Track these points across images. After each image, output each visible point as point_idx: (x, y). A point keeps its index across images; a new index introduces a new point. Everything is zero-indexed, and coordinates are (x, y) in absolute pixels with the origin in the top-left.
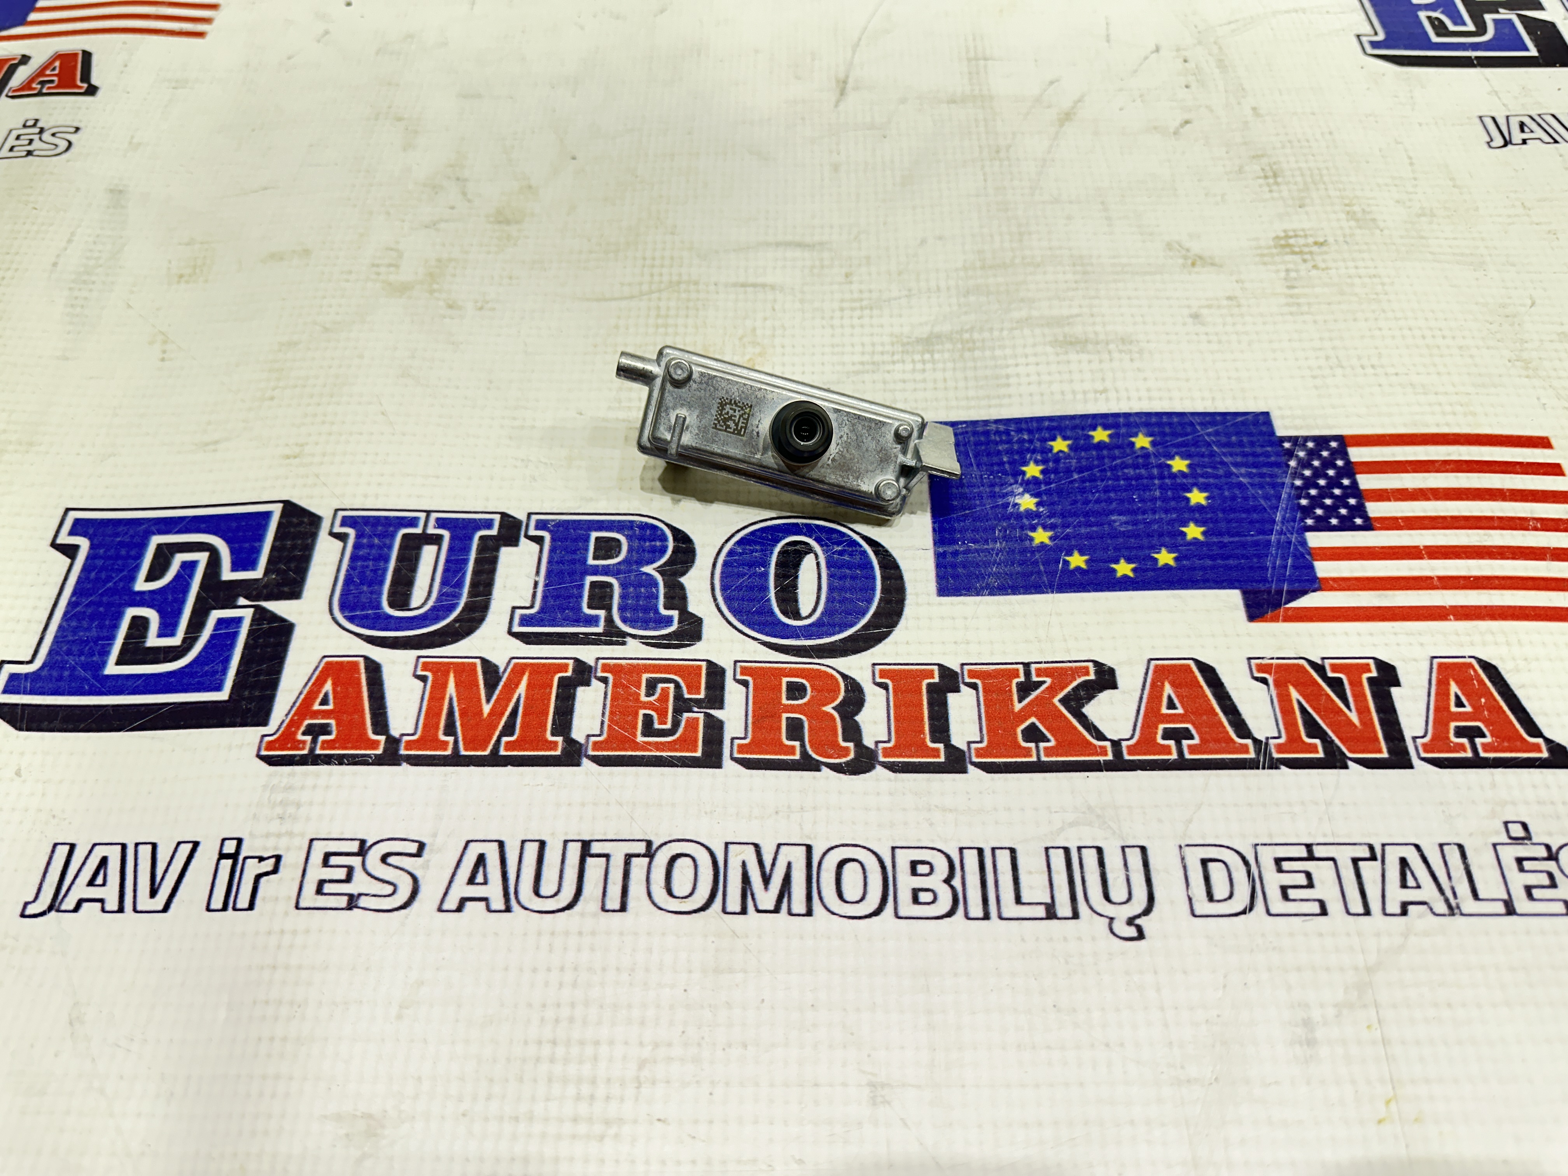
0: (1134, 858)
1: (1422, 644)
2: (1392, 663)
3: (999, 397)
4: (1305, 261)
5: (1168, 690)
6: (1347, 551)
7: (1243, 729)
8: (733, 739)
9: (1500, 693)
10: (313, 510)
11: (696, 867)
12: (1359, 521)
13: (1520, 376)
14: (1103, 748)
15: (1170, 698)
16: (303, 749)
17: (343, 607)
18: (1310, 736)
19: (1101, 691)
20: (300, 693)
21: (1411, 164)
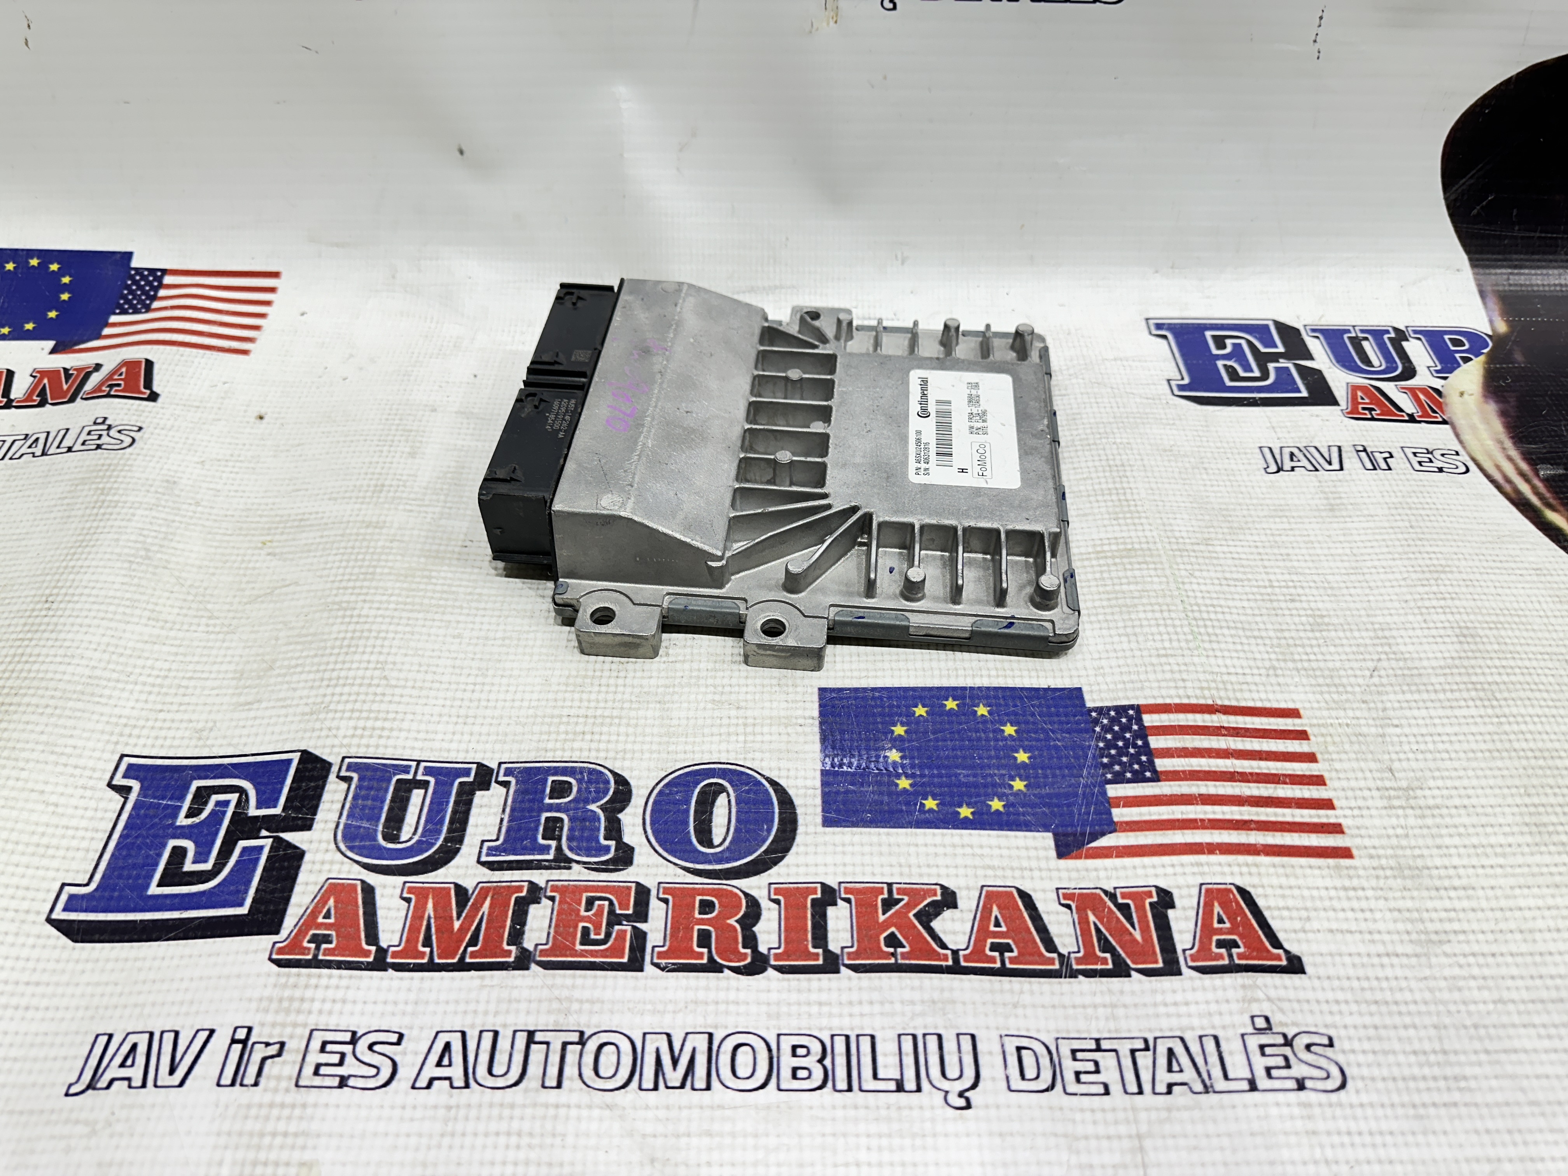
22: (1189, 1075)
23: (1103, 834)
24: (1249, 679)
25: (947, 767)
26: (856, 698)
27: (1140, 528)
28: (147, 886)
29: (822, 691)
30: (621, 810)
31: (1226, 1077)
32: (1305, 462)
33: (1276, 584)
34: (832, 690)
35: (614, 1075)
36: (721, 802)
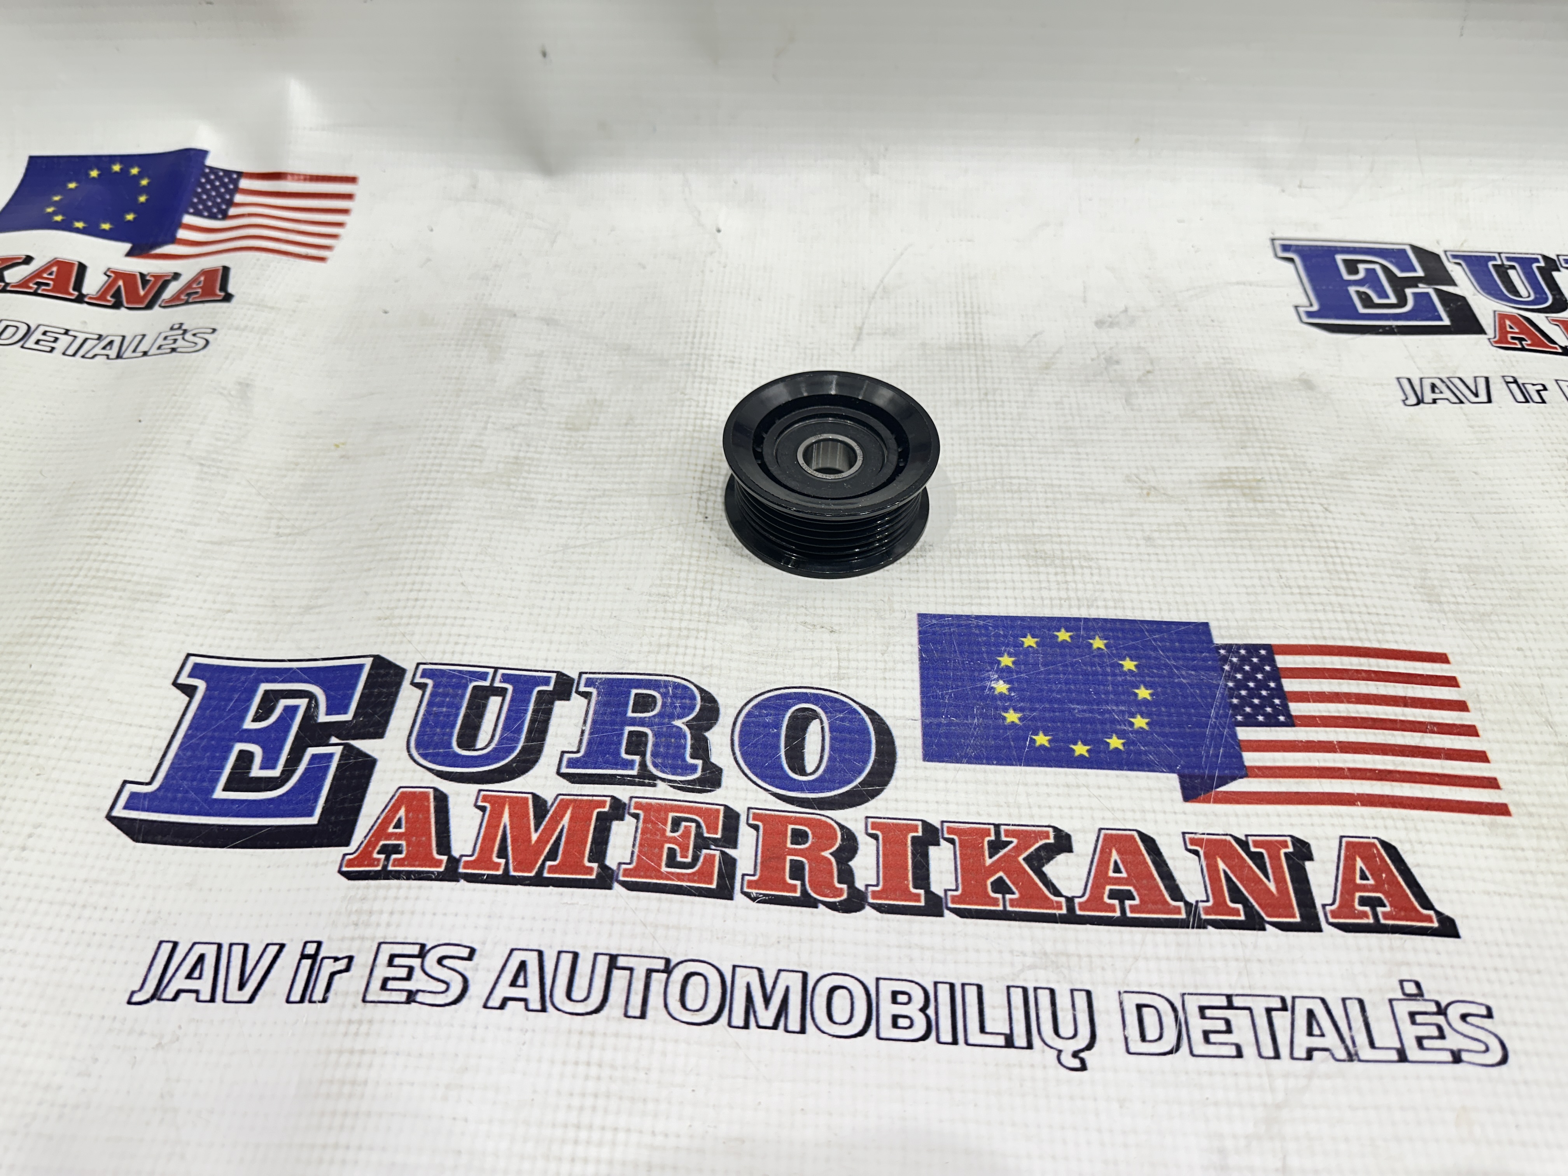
0: (1081, 999)
1: (1333, 825)
2: (1307, 840)
3: (980, 597)
4: (1244, 495)
5: (1115, 856)
6: (1270, 743)
7: (1176, 893)
8: (744, 875)
9: (1398, 870)
10: (398, 663)
11: (707, 984)
12: (1282, 718)
13: (1423, 601)
14: (1058, 903)
15: (1116, 863)
16: (377, 865)
17: (418, 746)
18: (1233, 901)
19: (1059, 853)
20: (379, 817)
21: (1338, 416)
22: (1331, 1040)
23: (1234, 778)
24: (1392, 620)
25: (1060, 701)
26: (959, 626)
27: (1270, 458)
28: (213, 790)
30: (709, 728)
31: (1372, 1045)
32: (1448, 394)
33: (1418, 522)
34: (934, 616)
35: (701, 1009)
36: (814, 727)
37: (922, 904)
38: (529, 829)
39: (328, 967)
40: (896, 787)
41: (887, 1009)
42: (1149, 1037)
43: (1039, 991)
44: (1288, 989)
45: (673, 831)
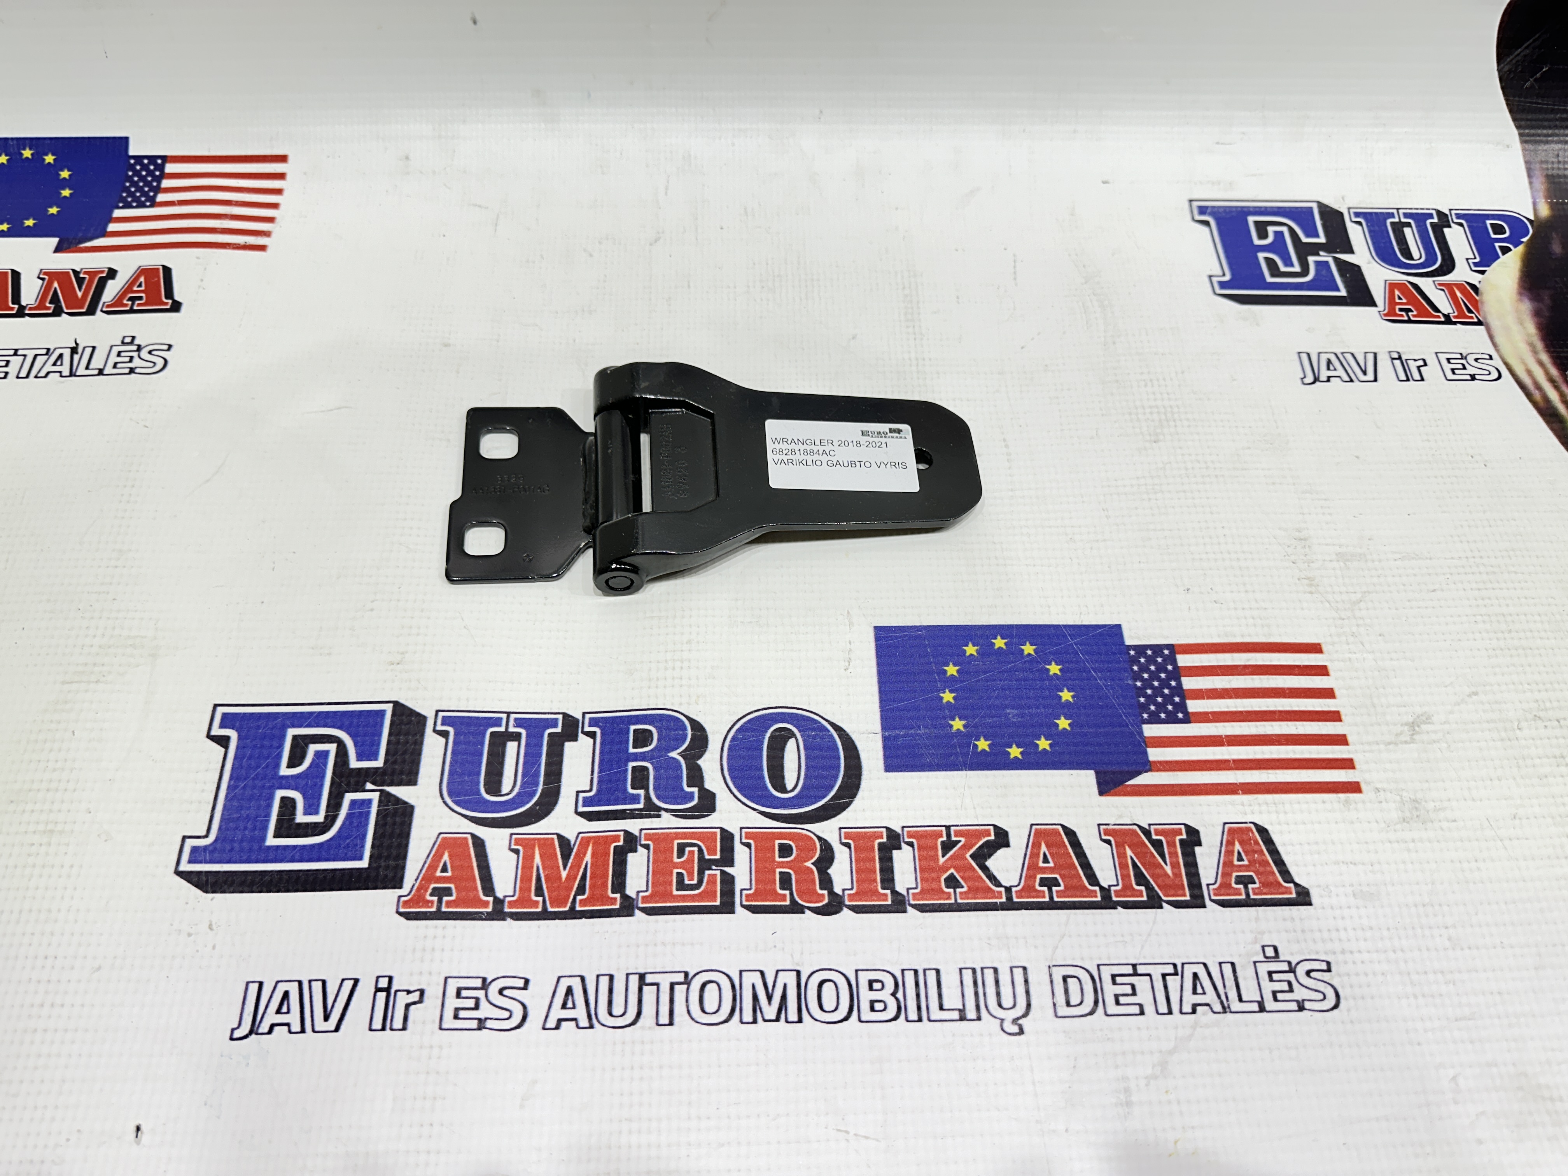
0: (1019, 974)
1: (1218, 814)
2: (1197, 828)
5: (1044, 848)
6: (1171, 740)
7: (1093, 878)
8: (742, 890)
9: (1268, 850)
10: (419, 710)
11: (720, 989)
12: (1180, 715)
13: (1305, 592)
14: (999, 893)
15: (1045, 854)
16: (432, 907)
17: (450, 793)
18: (1138, 884)
19: (998, 848)
20: (425, 863)
22: (1210, 997)
23: (1139, 773)
24: (1277, 613)
25: (997, 707)
26: (910, 637)
28: (265, 838)
29: (877, 629)
30: (700, 757)
31: (1240, 1000)
32: (1340, 372)
34: (888, 629)
35: (717, 1011)
36: (791, 747)
37: (889, 902)
38: (558, 867)
39: (402, 999)
40: (863, 799)
41: (866, 996)
42: (1072, 1003)
43: (985, 971)
44: (1179, 957)
45: (679, 857)
